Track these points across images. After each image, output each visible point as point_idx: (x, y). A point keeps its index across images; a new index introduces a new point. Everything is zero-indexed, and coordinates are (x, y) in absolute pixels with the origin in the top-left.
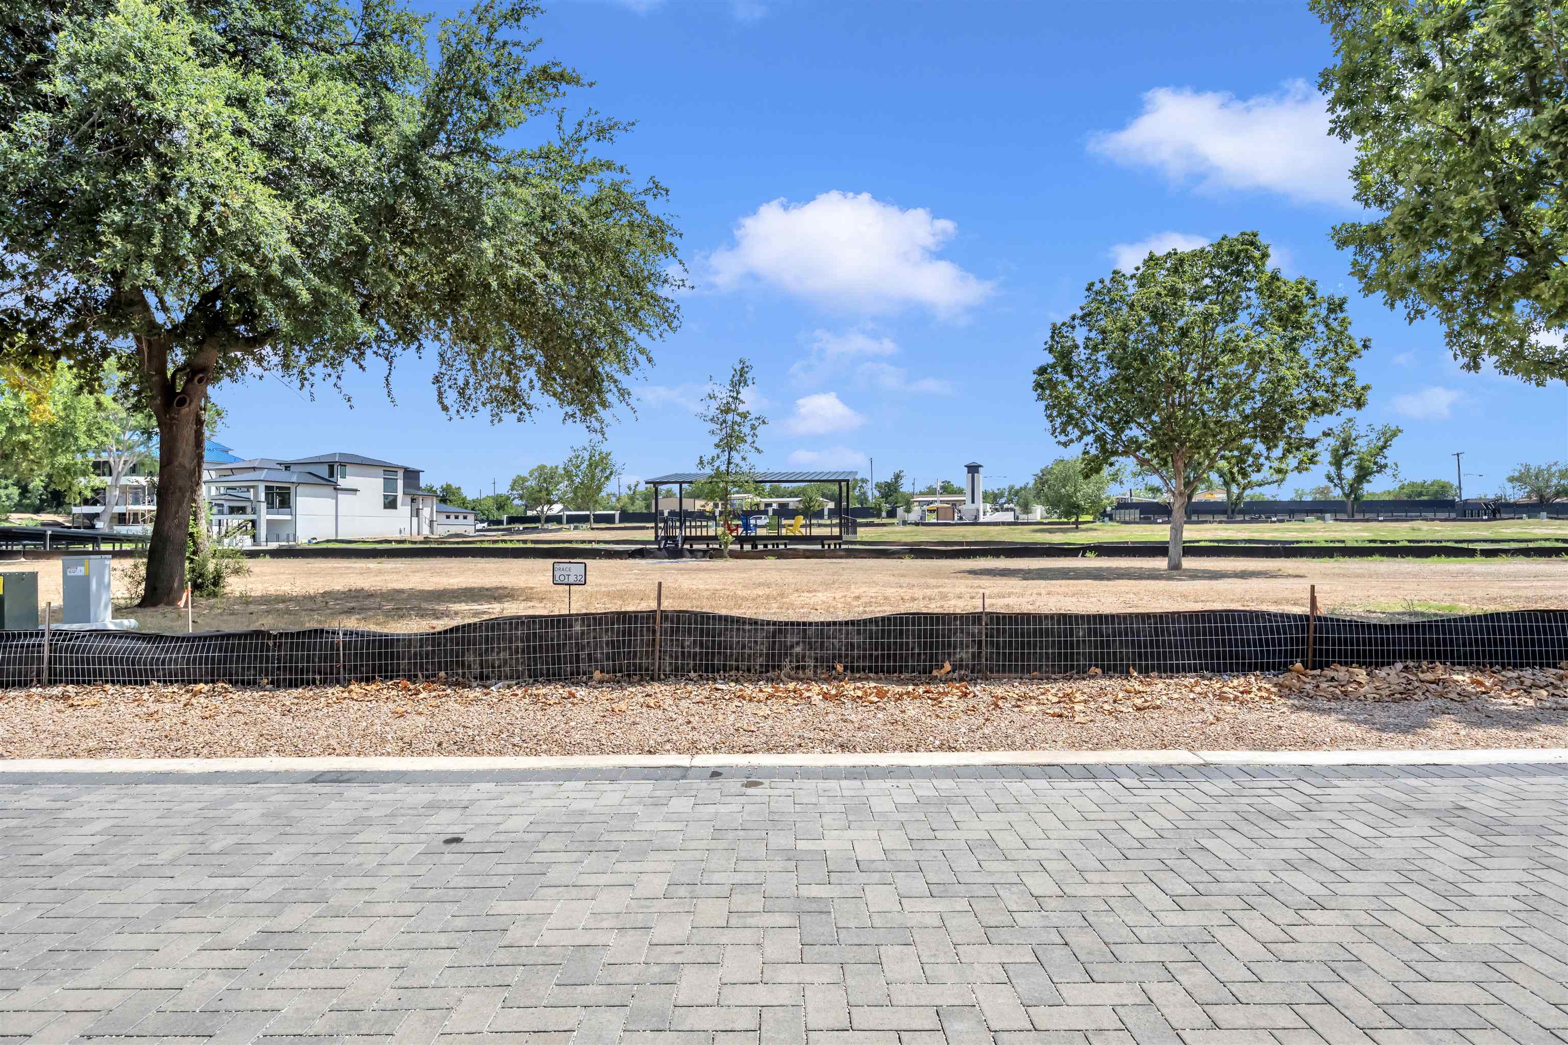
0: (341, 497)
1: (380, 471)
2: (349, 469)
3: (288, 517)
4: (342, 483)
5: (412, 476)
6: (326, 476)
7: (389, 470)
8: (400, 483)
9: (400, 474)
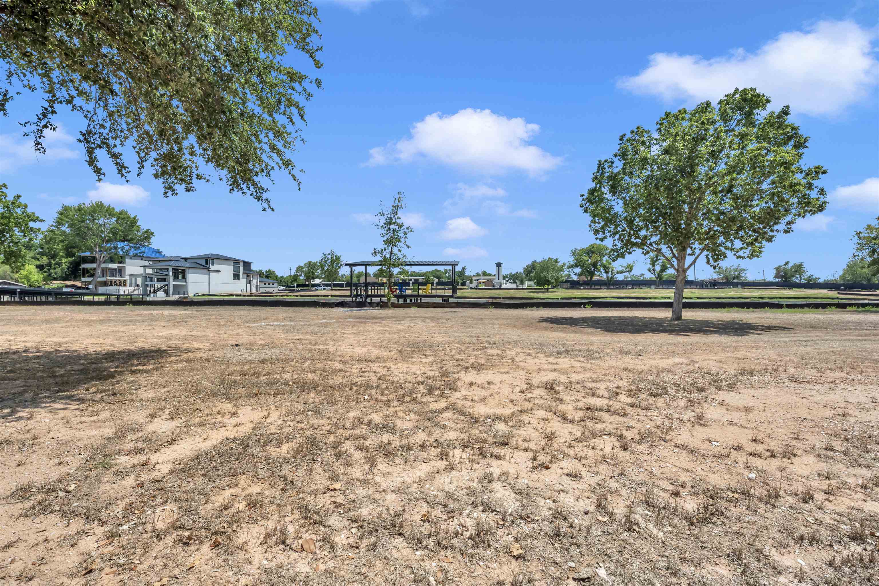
0: (211, 274)
1: (232, 262)
2: (215, 261)
3: (185, 284)
4: (212, 268)
5: (247, 265)
6: (204, 264)
7: (235, 262)
8: (241, 268)
9: (241, 264)
